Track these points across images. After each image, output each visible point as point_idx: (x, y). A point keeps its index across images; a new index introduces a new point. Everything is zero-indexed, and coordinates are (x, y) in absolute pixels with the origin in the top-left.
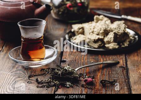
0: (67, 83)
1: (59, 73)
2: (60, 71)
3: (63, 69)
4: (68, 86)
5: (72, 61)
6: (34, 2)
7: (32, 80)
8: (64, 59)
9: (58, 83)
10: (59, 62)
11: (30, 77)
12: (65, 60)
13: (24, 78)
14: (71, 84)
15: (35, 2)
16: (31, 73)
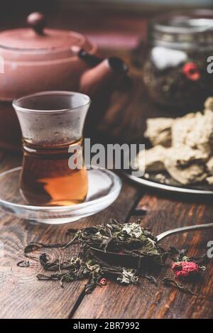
0: (125, 272)
1: (105, 241)
2: (109, 236)
3: (117, 233)
4: (124, 280)
5: (163, 214)
6: (81, 51)
7: (32, 258)
8: (142, 206)
9: (97, 270)
10: (127, 213)
11: (29, 249)
12: (144, 208)
13: (13, 252)
14: (135, 275)
15: (84, 53)
16: (39, 239)
